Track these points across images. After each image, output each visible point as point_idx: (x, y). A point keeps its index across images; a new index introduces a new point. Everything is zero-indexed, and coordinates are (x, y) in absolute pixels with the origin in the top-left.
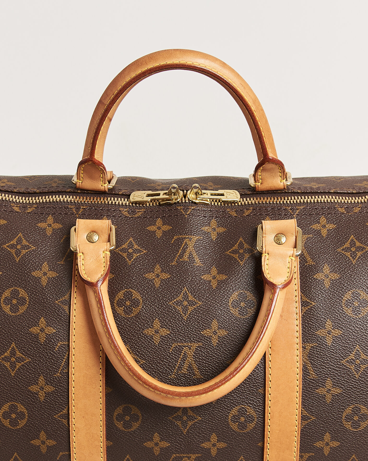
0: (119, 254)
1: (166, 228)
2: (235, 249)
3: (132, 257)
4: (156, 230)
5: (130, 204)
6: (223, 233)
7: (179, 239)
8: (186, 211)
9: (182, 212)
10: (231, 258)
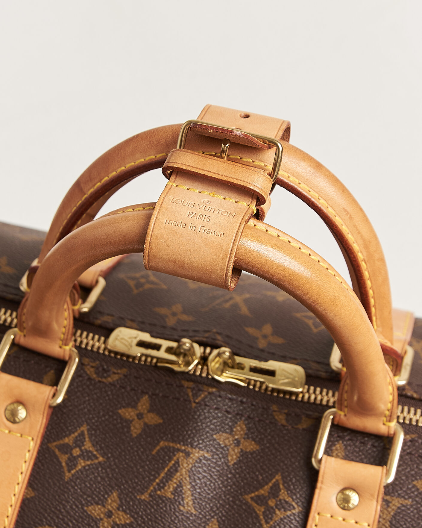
0: (54, 452)
1: (153, 419)
2: (263, 495)
3: (75, 465)
4: (133, 420)
5: (107, 353)
6: (251, 454)
7: (168, 448)
8: (195, 395)
9: (188, 395)
10: (250, 511)
